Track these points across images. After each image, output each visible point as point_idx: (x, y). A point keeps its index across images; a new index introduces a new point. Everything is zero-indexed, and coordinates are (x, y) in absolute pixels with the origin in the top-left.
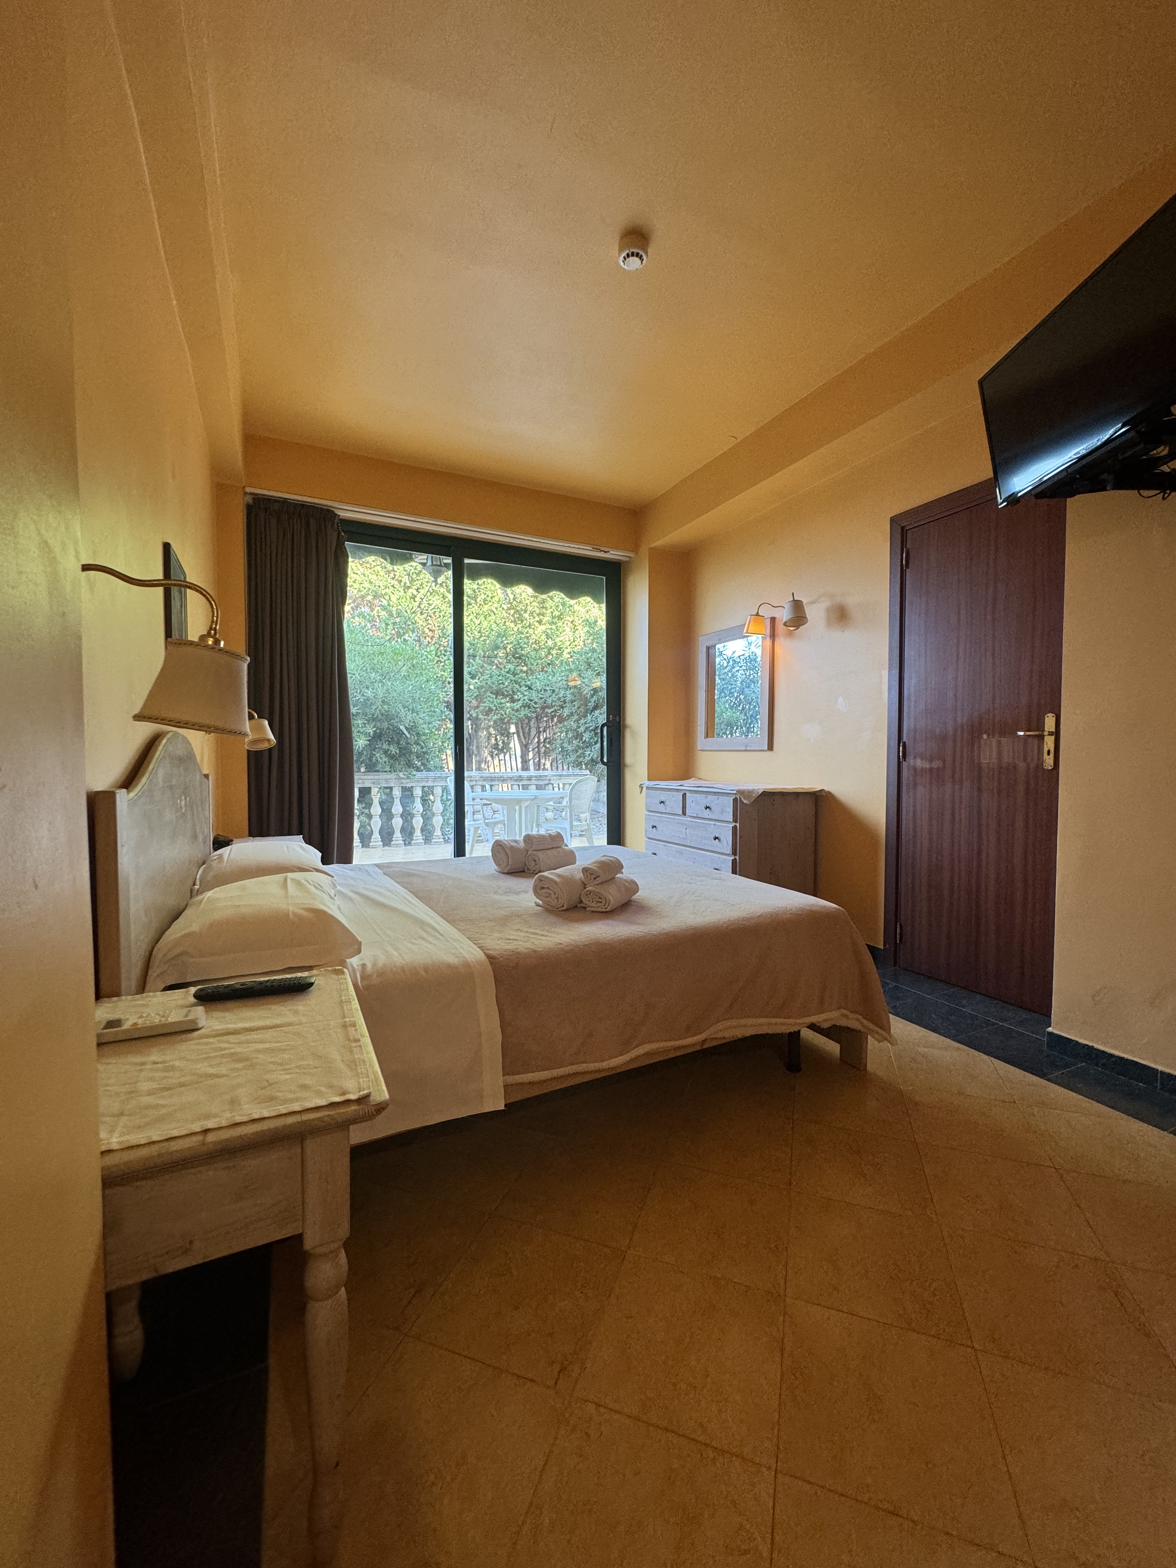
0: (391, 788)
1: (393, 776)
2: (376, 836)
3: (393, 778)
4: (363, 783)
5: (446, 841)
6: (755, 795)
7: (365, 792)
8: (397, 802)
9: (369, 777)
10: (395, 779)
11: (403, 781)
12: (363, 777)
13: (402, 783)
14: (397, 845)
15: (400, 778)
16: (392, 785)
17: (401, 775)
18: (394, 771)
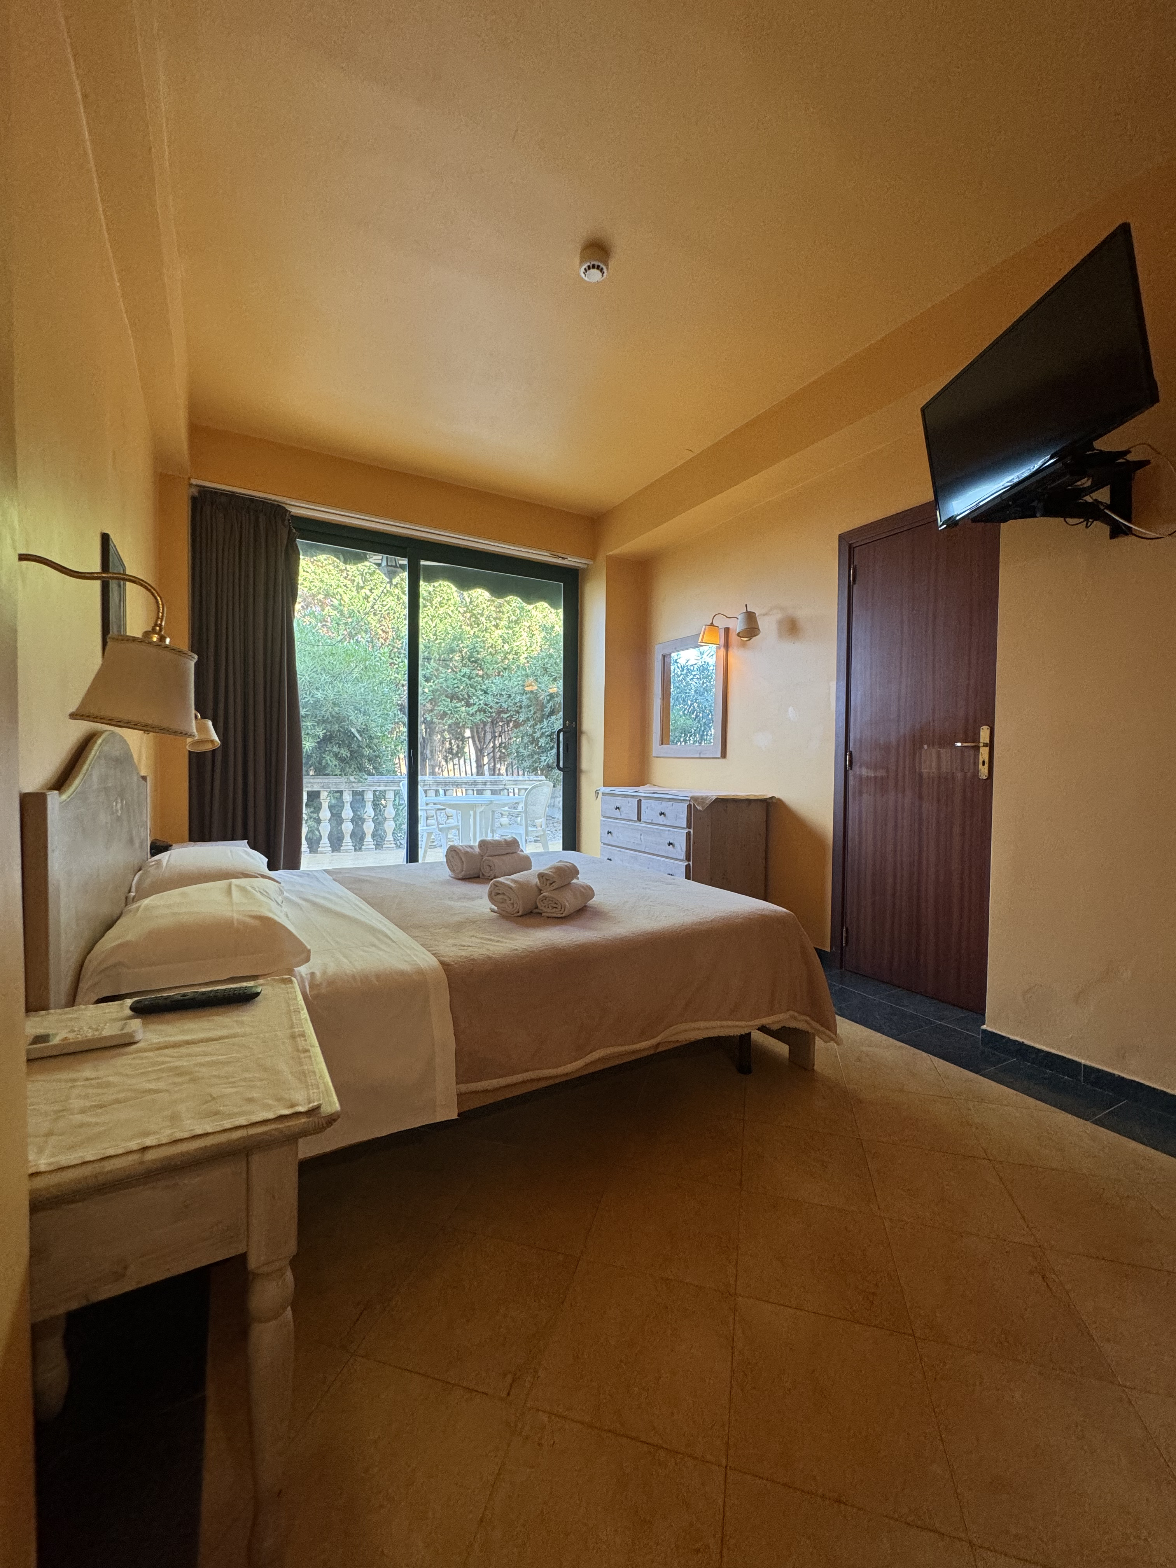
0: (341, 792)
1: (343, 779)
2: (325, 841)
3: (344, 782)
4: (312, 786)
5: (398, 847)
6: (708, 802)
7: (314, 796)
8: (347, 806)
9: (318, 781)
10: (346, 783)
11: (354, 784)
12: (312, 781)
13: (353, 787)
14: (347, 851)
15: (351, 782)
16: (342, 789)
17: (352, 778)
18: (345, 775)
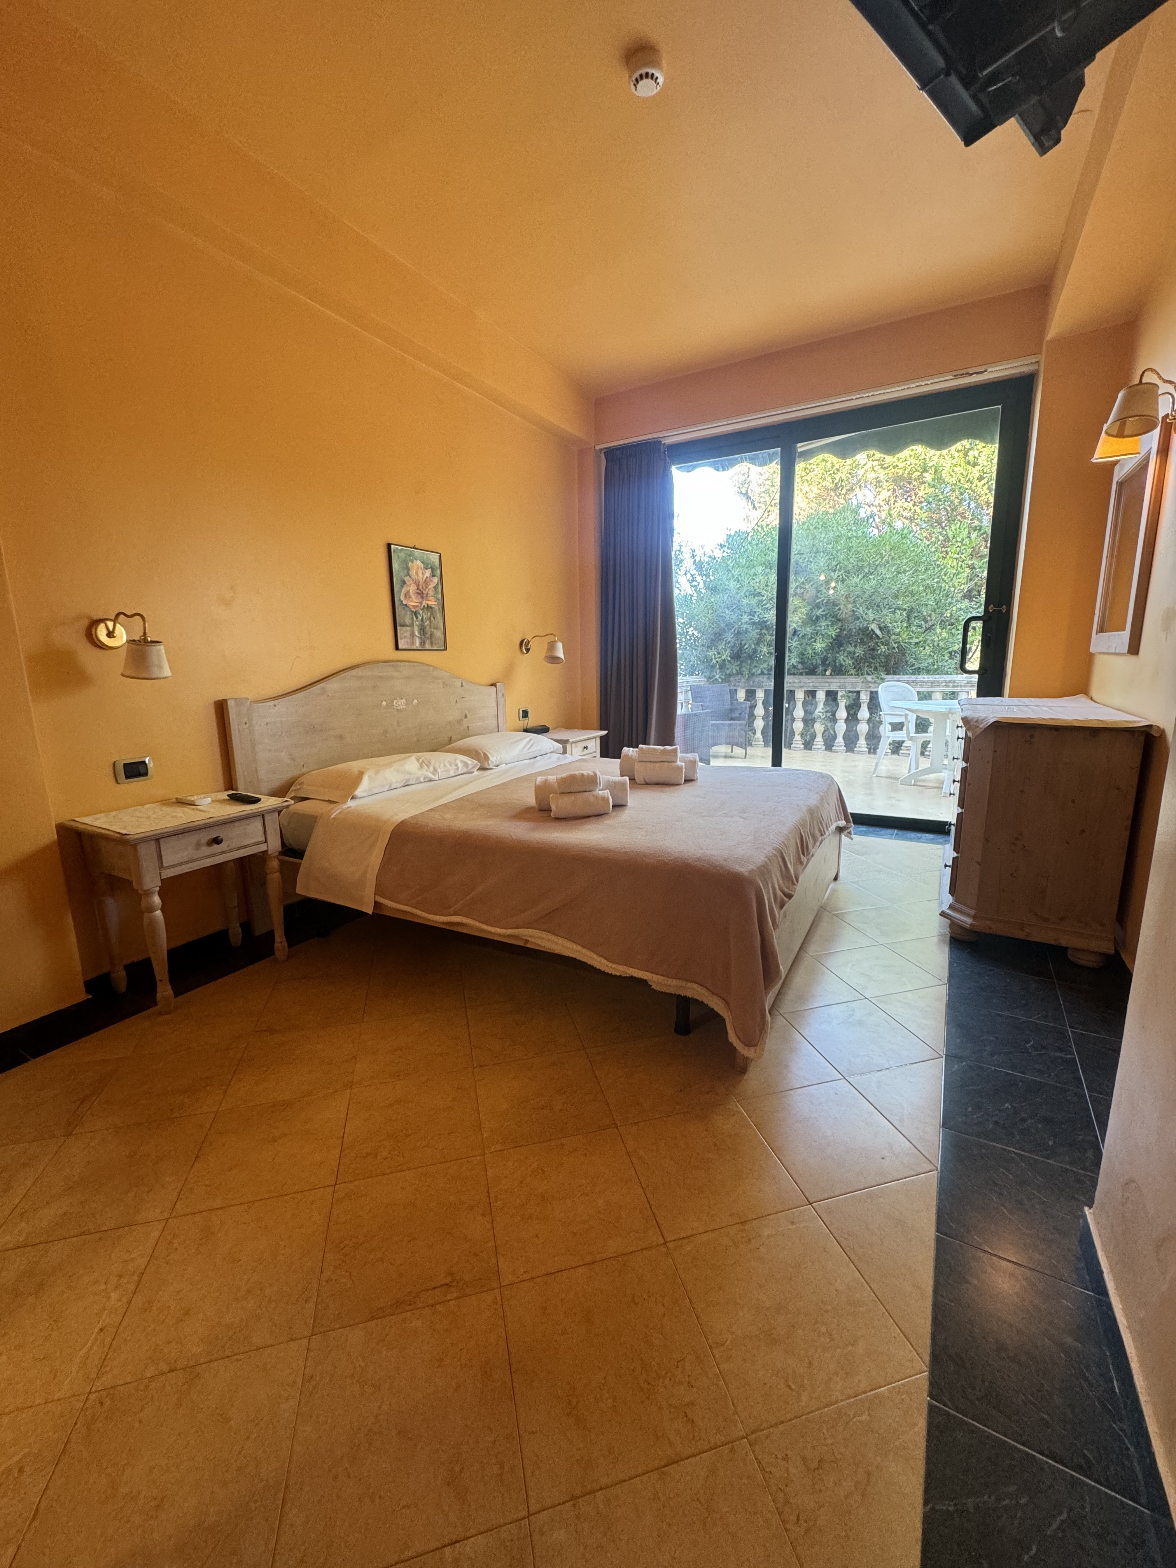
0: (858, 693)
1: (860, 680)
2: (840, 740)
3: (860, 681)
4: (829, 686)
9: (835, 680)
10: (862, 683)
11: (870, 685)
12: (829, 680)
13: (870, 687)
14: (859, 752)
15: (868, 682)
16: (858, 689)
17: (869, 678)
18: (862, 674)
